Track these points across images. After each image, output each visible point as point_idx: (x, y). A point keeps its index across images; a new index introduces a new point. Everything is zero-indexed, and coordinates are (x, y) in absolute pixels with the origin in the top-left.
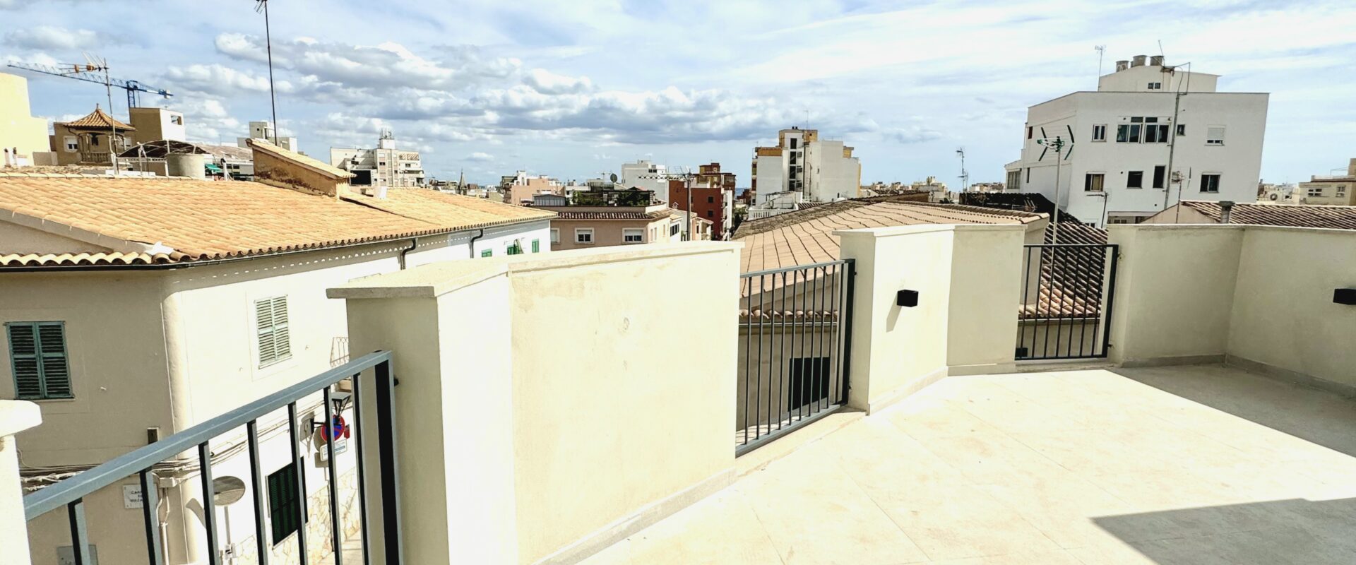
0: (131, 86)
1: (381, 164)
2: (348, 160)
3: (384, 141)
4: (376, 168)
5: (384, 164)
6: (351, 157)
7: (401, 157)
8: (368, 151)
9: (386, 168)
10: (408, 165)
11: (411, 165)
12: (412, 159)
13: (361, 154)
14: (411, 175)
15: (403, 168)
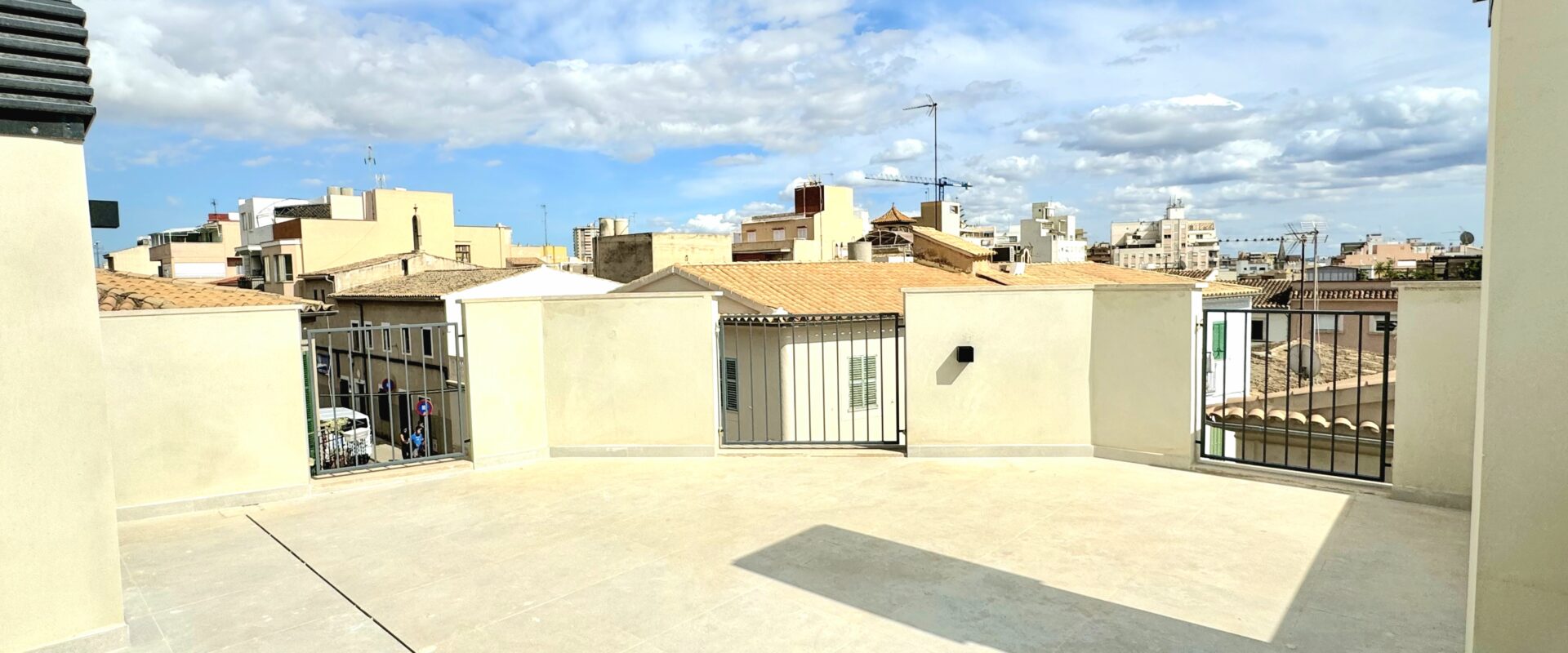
0: (942, 183)
1: (1166, 236)
2: (1129, 235)
3: (1172, 211)
4: (1160, 242)
5: (1170, 236)
6: (1132, 231)
7: (1191, 228)
8: (1153, 223)
9: (1172, 242)
10: (1201, 236)
11: (1204, 236)
12: (1205, 229)
13: (1143, 227)
14: (1203, 248)
15: (1193, 239)
